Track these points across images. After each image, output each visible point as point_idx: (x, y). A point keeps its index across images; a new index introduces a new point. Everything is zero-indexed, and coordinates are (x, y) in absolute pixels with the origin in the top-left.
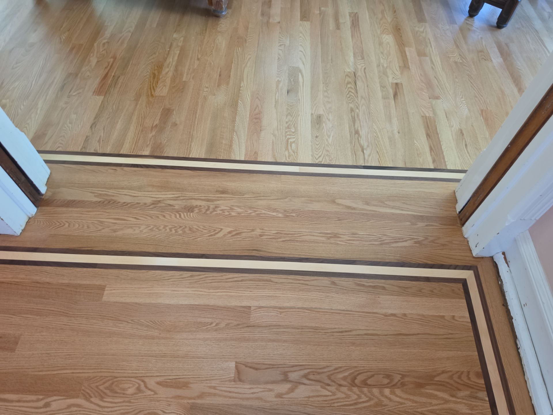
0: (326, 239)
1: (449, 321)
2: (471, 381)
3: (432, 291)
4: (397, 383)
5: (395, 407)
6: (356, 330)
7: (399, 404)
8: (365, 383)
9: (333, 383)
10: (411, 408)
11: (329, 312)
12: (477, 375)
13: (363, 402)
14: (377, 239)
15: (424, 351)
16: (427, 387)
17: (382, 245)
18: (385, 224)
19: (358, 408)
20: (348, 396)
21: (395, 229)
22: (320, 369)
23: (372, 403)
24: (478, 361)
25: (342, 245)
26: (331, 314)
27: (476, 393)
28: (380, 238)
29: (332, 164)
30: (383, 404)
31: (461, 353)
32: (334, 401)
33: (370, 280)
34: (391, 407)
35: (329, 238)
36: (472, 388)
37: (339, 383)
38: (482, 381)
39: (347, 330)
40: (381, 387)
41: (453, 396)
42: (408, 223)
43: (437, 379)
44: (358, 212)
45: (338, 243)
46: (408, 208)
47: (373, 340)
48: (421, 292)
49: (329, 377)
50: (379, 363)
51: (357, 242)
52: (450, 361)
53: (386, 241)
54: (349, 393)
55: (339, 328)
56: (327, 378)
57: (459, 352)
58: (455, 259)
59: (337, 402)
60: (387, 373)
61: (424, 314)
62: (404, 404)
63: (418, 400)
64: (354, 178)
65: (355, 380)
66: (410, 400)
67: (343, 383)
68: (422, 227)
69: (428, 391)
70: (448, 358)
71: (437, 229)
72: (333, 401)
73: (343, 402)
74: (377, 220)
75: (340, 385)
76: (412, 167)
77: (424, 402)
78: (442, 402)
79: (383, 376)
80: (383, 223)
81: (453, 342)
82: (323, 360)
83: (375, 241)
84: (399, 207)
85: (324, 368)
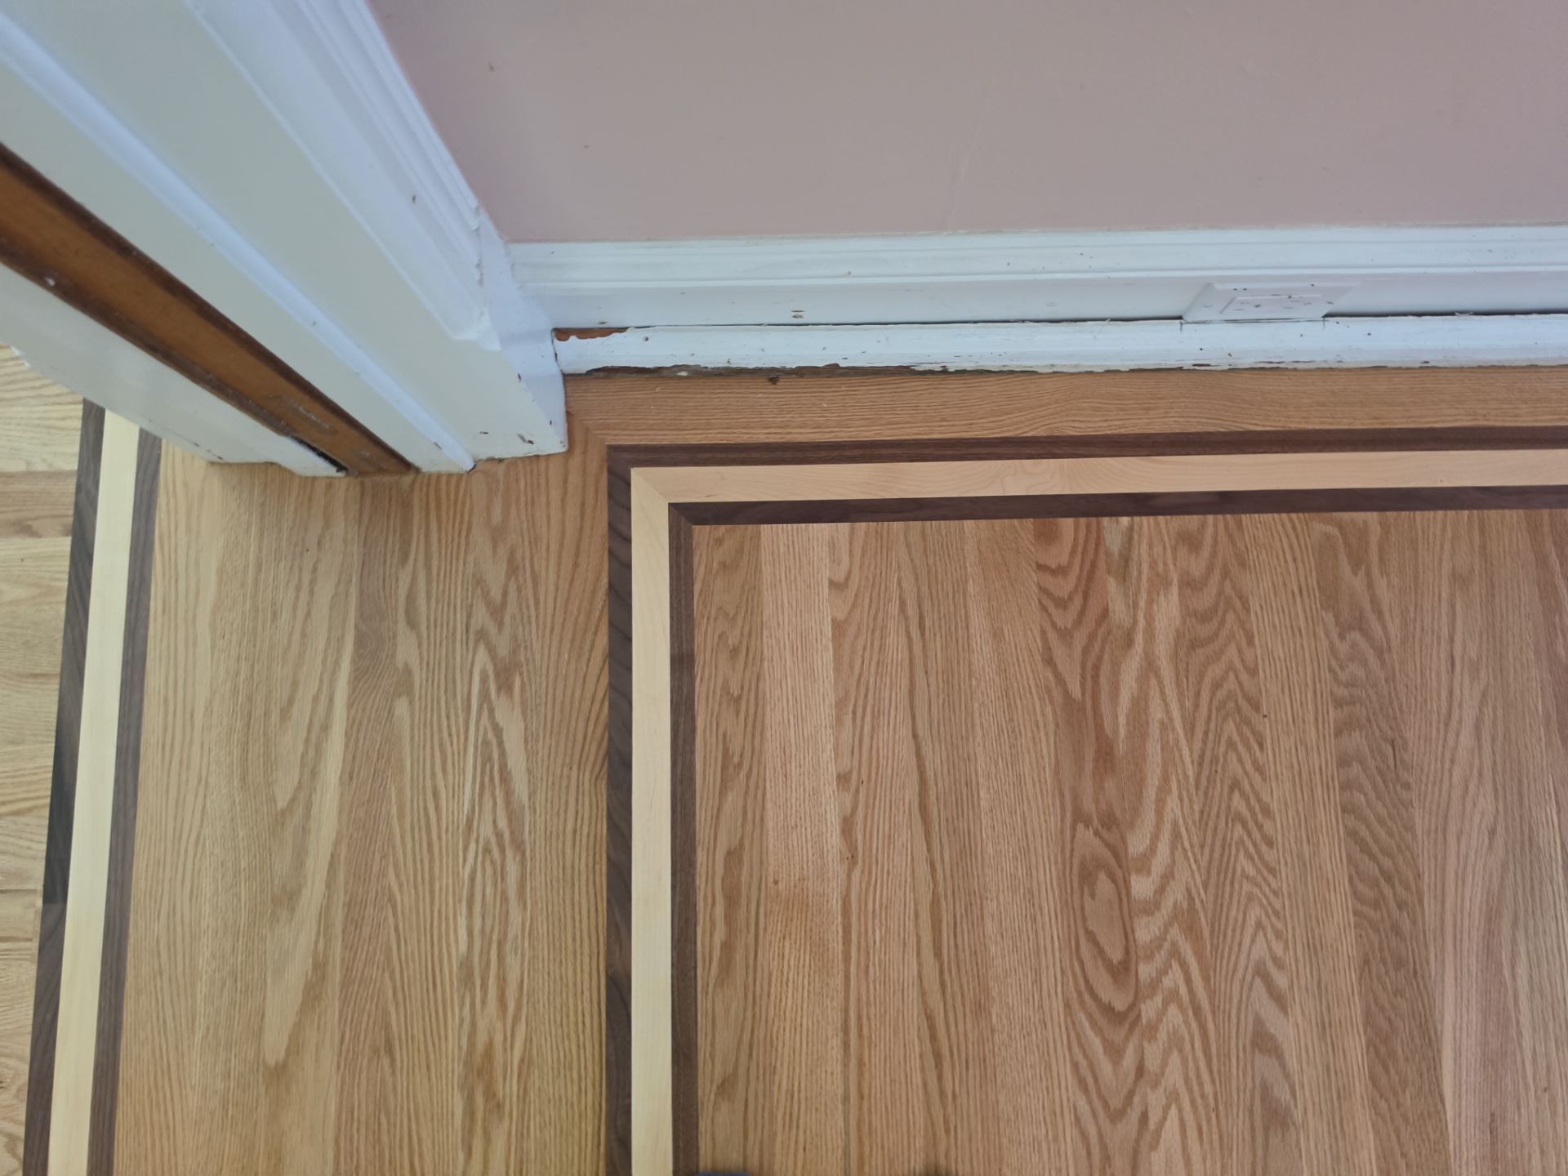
0: (501, 1120)
1: (854, 605)
2: (1070, 563)
3: (735, 651)
4: (1107, 844)
5: (1192, 860)
6: (923, 993)
7: (1179, 846)
8: (1121, 971)
9: (1136, 1099)
10: (1186, 800)
11: (860, 1109)
12: (1048, 537)
13: (1188, 980)
14: (493, 862)
15: (978, 722)
16: (1108, 729)
17: (523, 842)
18: (408, 820)
19: (1212, 1003)
20: (1176, 1042)
21: (433, 774)
22: (1089, 1153)
23: (1187, 950)
24: (997, 523)
25: (528, 1040)
26: (866, 1103)
27: (1108, 554)
28: (487, 850)
29: (25, 1078)
30: (1185, 906)
31: (971, 581)
32: (1197, 1094)
33: (700, 917)
34: (1193, 876)
35: (495, 1106)
36: (1093, 566)
37: (1132, 1076)
38: (1067, 524)
39: (926, 1033)
40: (1127, 910)
41: (1129, 642)
42: (401, 707)
43: (1076, 692)
44: (337, 946)
45: (522, 1061)
46: (316, 699)
47: (955, 923)
48: (740, 697)
49: (1116, 1116)
50: (1041, 908)
51: (513, 963)
52: (1005, 630)
53: (502, 824)
54: (1162, 1035)
55: (923, 1069)
56: (1119, 1126)
57: (971, 589)
58: (581, 530)
59: (1201, 1085)
60: (1075, 879)
61: (831, 698)
62: (1175, 824)
63: (1159, 771)
64: (130, 955)
65: (1113, 1010)
66: (1160, 802)
67: (1129, 1061)
68: (420, 646)
69: (1122, 731)
70: (997, 635)
71: (429, 582)
72: (1199, 1101)
73: (1195, 1060)
74: (384, 856)
75: (1140, 1070)
76: (59, 647)
77: (1162, 748)
78: (1153, 682)
79: (1087, 897)
80: (401, 827)
81: (932, 605)
82: (1056, 1139)
83: (501, 874)
84: (307, 741)
85: (1084, 1135)
